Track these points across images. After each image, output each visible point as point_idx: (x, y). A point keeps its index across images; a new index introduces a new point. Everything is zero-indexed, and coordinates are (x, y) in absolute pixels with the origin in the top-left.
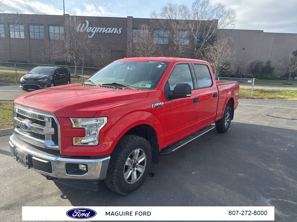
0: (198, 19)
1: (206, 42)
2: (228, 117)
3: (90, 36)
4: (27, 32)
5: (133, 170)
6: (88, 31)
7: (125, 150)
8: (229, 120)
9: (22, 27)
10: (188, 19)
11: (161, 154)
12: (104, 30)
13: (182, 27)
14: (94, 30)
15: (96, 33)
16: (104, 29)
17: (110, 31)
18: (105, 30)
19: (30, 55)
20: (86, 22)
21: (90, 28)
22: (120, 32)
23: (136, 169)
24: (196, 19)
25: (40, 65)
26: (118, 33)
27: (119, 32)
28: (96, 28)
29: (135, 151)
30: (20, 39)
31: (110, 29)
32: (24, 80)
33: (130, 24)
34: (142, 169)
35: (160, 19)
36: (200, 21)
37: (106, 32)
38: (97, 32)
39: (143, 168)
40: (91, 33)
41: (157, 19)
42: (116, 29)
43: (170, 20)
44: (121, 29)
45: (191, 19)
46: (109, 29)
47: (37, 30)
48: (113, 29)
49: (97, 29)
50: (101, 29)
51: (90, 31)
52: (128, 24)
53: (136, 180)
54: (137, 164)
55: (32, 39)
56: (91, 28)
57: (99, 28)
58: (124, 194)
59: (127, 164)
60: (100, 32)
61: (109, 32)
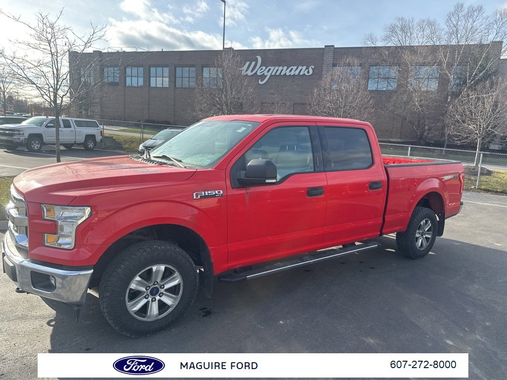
0: (458, 43)
1: (472, 84)
2: (426, 230)
3: (261, 81)
4: (173, 77)
5: (150, 299)
6: (259, 74)
7: (127, 262)
8: (429, 236)
9: (166, 70)
10: (438, 43)
11: (221, 279)
12: (285, 71)
13: (421, 60)
14: (268, 71)
15: (271, 75)
16: (285, 68)
17: (294, 71)
18: (287, 69)
19: (174, 111)
20: (257, 59)
21: (262, 69)
22: (311, 72)
23: (158, 298)
24: (454, 43)
25: (171, 127)
26: (307, 74)
27: (308, 72)
28: (272, 68)
29: (154, 268)
30: (163, 88)
31: (294, 68)
32: (143, 148)
33: (329, 58)
34: (172, 300)
35: (381, 47)
36: (463, 45)
37: (288, 74)
38: (273, 74)
39: (175, 299)
40: (263, 77)
41: (375, 48)
42: (304, 68)
43: (401, 47)
44: (313, 67)
45: (443, 43)
46: (292, 69)
47: (186, 75)
48: (300, 68)
49: (274, 70)
50: (281, 68)
51: (263, 73)
52: (325, 58)
53: (157, 316)
54: (162, 291)
55: (178, 88)
56: (264, 68)
57: (277, 68)
58: (128, 335)
59: (133, 286)
60: (278, 74)
61: (292, 73)
